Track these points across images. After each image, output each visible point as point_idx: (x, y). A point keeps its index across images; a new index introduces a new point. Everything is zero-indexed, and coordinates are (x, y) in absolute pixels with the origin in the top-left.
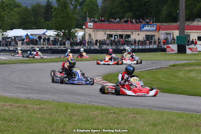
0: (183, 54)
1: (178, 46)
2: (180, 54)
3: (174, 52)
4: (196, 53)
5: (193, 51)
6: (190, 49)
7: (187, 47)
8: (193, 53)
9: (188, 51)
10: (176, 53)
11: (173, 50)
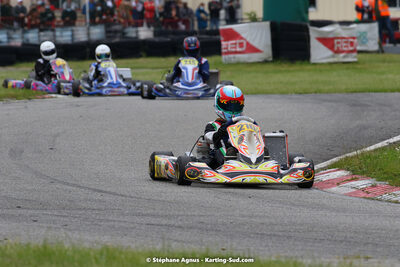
0: (297, 66)
1: (274, 28)
2: (285, 67)
3: (255, 57)
4: (351, 58)
5: (338, 52)
6: (328, 42)
7: (314, 32)
8: (340, 57)
9: (319, 53)
10: (266, 62)
11: (251, 49)
